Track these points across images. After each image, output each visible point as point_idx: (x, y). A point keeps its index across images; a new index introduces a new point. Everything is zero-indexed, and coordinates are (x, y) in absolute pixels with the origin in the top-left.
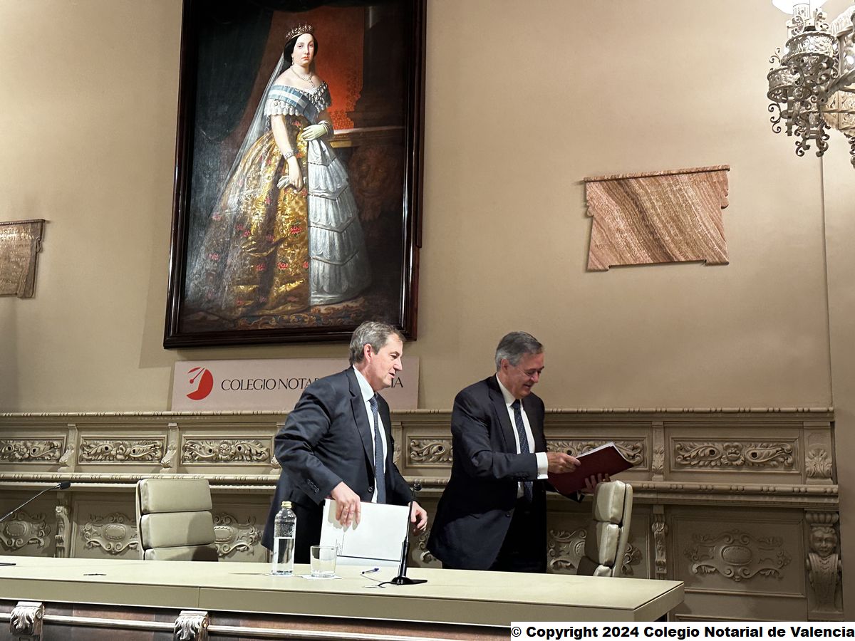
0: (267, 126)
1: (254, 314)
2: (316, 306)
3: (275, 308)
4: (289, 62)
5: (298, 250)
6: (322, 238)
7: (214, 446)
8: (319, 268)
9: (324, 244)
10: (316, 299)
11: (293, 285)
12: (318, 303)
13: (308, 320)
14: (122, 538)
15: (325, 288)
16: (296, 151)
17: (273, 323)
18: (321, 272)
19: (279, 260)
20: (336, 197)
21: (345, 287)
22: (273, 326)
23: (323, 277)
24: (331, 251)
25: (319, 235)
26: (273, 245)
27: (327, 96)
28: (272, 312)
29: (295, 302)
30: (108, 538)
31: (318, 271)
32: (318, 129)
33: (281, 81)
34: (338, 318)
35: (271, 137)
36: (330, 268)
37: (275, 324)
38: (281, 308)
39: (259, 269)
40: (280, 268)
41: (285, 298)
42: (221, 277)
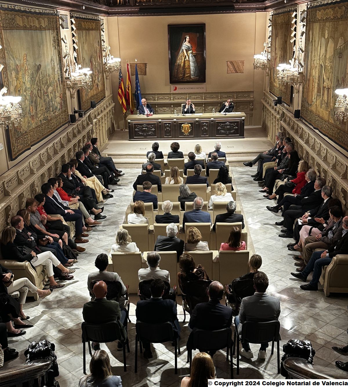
0: (183, 51)
1: (183, 79)
4: (186, 41)
5: (189, 70)
6: (192, 68)
7: (178, 97)
8: (192, 72)
11: (188, 75)
12: (192, 77)
13: (191, 80)
14: (166, 109)
15: (193, 75)
16: (188, 55)
20: (194, 62)
21: (196, 75)
24: (194, 70)
26: (185, 69)
27: (192, 46)
28: (185, 79)
29: (189, 77)
30: (163, 109)
32: (190, 52)
33: (184, 44)
34: (195, 79)
35: (184, 52)
36: (194, 72)
39: (183, 72)
40: (186, 72)
41: (187, 77)
42: (177, 73)
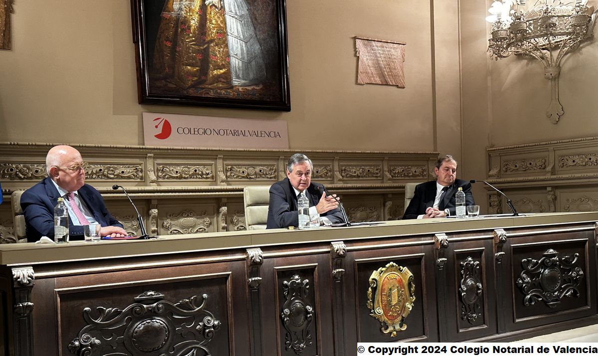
1: (199, 87)
2: (236, 86)
3: (212, 84)
5: (222, 49)
6: (235, 43)
8: (235, 62)
9: (237, 48)
10: (236, 82)
11: (222, 71)
12: (237, 85)
13: (231, 94)
15: (240, 76)
17: (212, 94)
18: (237, 65)
19: (211, 53)
21: (251, 76)
22: (212, 96)
23: (239, 68)
24: (242, 53)
25: (234, 41)
26: (206, 43)
28: (210, 86)
29: (223, 82)
31: (235, 64)
34: (249, 95)
36: (242, 63)
37: (213, 94)
38: (215, 85)
39: (199, 57)
40: (212, 59)
41: (217, 78)
42: (173, 58)
